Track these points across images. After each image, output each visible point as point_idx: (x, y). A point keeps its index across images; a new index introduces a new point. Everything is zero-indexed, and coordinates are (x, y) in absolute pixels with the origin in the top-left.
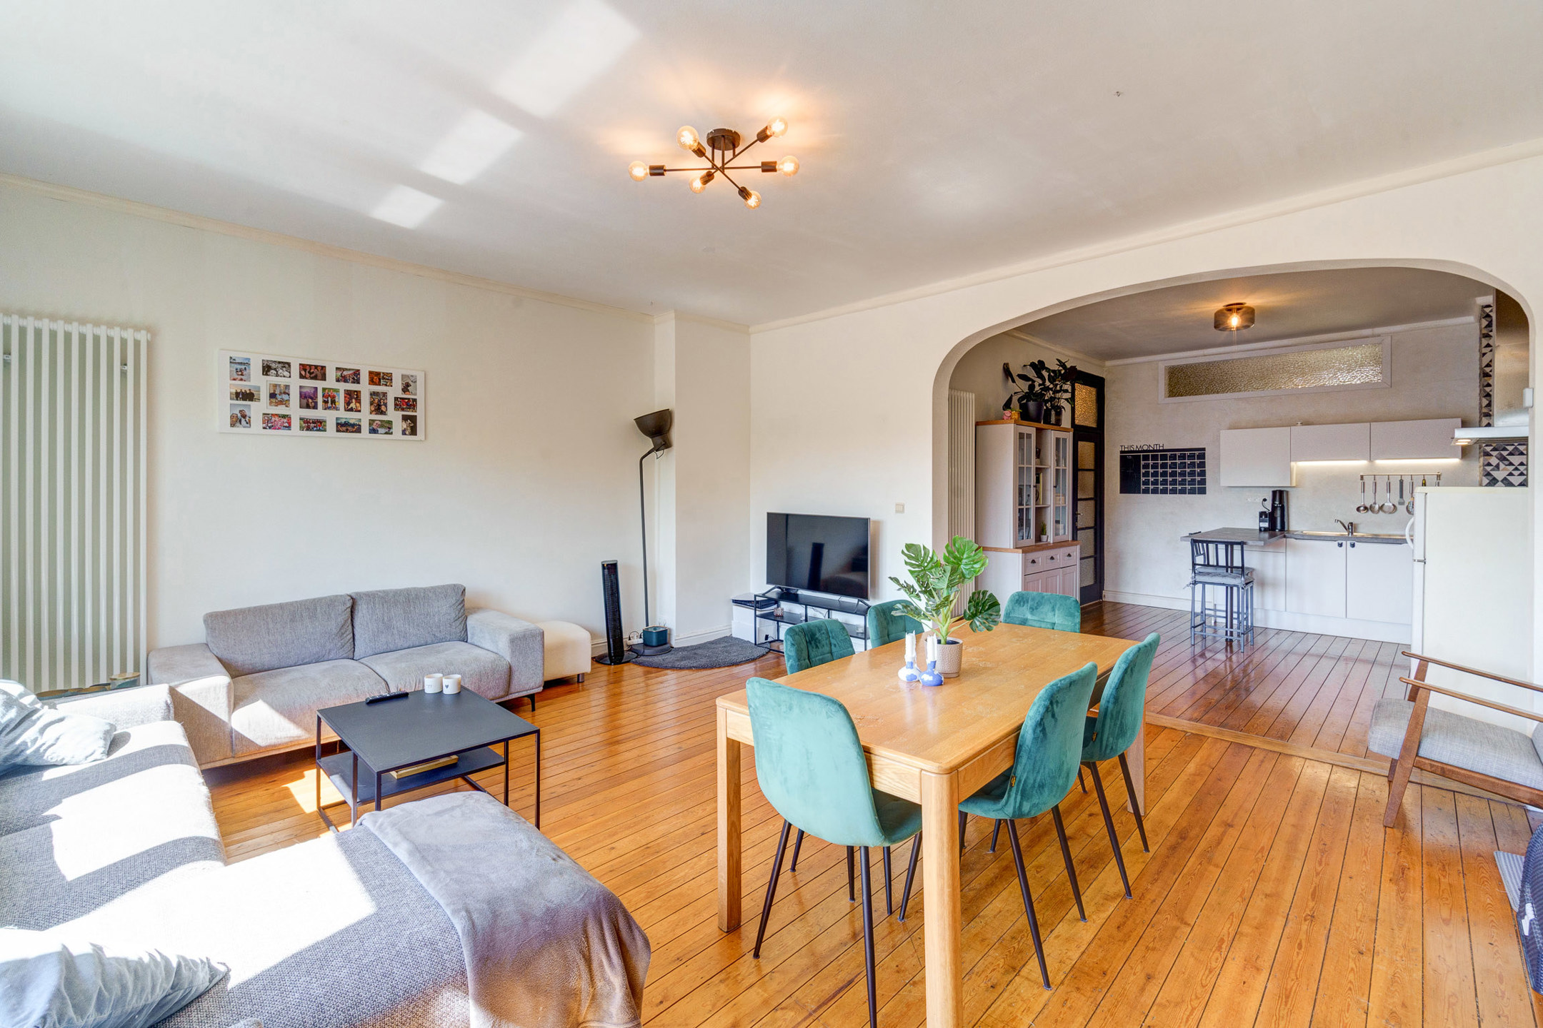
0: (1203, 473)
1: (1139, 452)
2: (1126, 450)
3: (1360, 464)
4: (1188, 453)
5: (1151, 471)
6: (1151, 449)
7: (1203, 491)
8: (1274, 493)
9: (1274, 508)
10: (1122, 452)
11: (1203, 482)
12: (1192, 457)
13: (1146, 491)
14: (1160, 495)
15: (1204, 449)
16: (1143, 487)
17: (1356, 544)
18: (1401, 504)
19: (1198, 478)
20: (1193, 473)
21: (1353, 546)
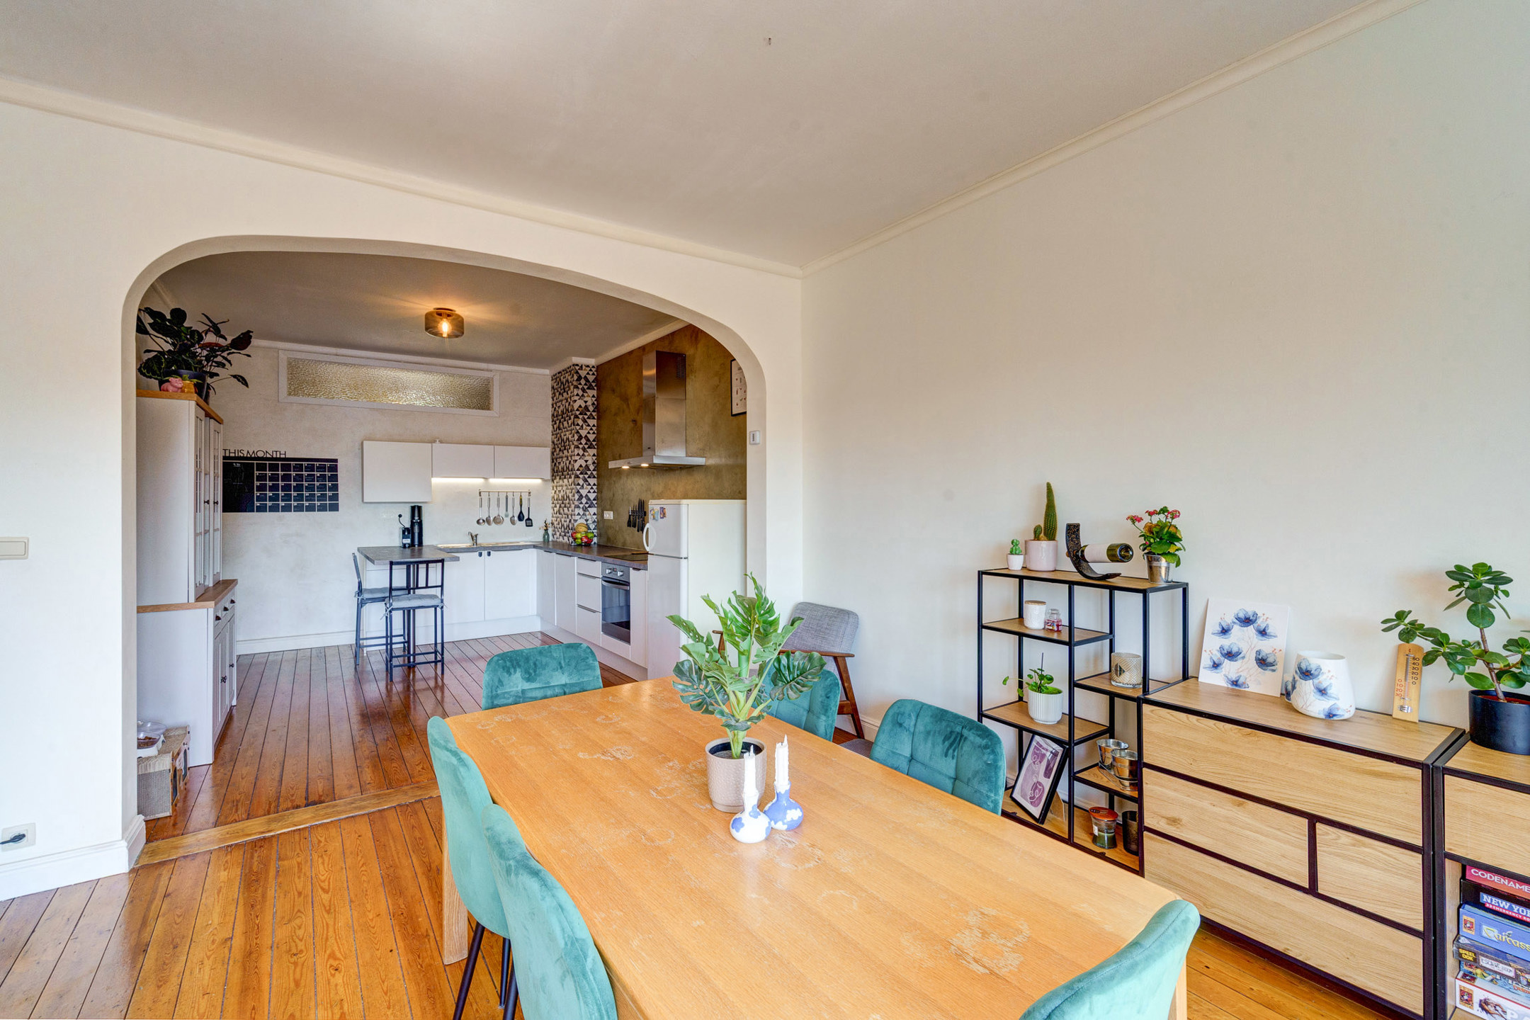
0: (335, 487)
1: (251, 458)
2: (232, 455)
3: (478, 482)
4: (317, 464)
5: (269, 483)
6: (268, 456)
7: (335, 508)
8: (413, 508)
9: (413, 524)
10: (225, 458)
11: (335, 497)
12: (322, 468)
13: (262, 509)
14: (281, 514)
15: (336, 461)
16: (257, 504)
17: (492, 552)
18: (507, 516)
19: (329, 493)
20: (322, 488)
21: (489, 554)
